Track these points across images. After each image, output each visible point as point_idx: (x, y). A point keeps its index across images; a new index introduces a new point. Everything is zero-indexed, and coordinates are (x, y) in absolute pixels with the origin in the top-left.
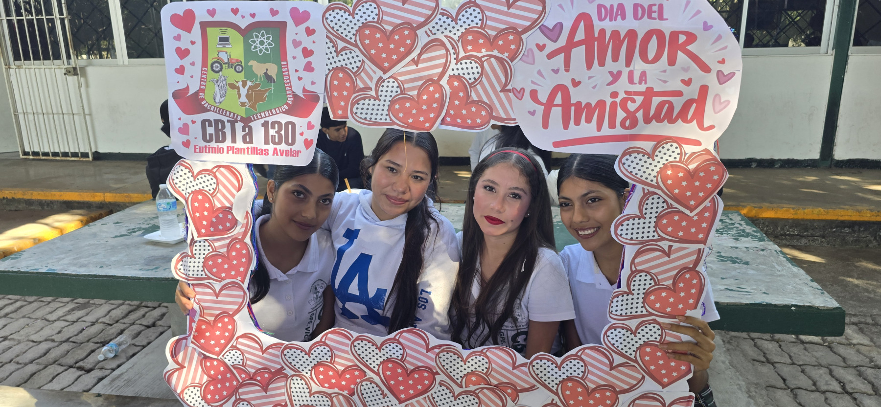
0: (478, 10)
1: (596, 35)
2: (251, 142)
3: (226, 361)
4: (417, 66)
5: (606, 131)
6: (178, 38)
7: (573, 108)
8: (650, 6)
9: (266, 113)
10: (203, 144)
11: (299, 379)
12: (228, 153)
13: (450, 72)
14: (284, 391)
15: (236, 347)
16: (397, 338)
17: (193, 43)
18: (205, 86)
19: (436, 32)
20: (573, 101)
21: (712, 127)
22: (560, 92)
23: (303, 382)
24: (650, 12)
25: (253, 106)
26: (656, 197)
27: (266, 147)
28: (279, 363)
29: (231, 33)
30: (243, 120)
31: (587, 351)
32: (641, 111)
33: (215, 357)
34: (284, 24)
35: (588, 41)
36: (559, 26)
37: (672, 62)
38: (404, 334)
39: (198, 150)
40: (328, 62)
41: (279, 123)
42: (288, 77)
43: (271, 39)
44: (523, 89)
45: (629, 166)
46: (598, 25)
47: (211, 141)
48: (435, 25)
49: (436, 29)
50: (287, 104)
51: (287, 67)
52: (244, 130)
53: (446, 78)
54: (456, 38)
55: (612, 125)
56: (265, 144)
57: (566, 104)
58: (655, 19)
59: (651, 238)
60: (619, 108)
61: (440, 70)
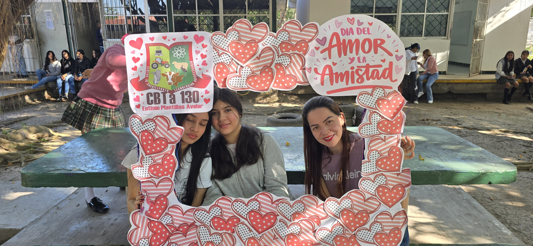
0: (287, 33)
1: (342, 42)
2: (174, 102)
3: (163, 222)
4: (259, 60)
5: (350, 85)
6: (133, 52)
7: (334, 75)
8: (364, 29)
9: (183, 87)
10: (148, 106)
11: (204, 227)
12: (162, 109)
13: (275, 62)
14: (196, 235)
15: (168, 213)
16: (256, 198)
17: (141, 54)
18: (148, 76)
19: (268, 44)
20: (334, 72)
21: (396, 80)
22: (328, 69)
23: (206, 228)
24: (364, 31)
25: (175, 84)
26: (376, 113)
27: (183, 104)
28: (193, 220)
29: (162, 48)
30: (170, 92)
31: (352, 193)
32: (365, 75)
33: (157, 220)
34: (191, 43)
35: (339, 44)
36: (325, 39)
37: (376, 52)
38: (260, 196)
39: (144, 109)
40: (215, 60)
41: (190, 92)
42: (193, 69)
43: (184, 50)
44: (310, 68)
45: (362, 100)
46: (342, 38)
47: (152, 103)
48: (267, 41)
49: (267, 42)
50: (194, 82)
51: (193, 64)
52: (170, 96)
53: (274, 64)
54: (277, 46)
55: (353, 82)
56: (182, 103)
57: (331, 74)
58: (366, 34)
59: (376, 133)
60: (355, 74)
61: (271, 61)
